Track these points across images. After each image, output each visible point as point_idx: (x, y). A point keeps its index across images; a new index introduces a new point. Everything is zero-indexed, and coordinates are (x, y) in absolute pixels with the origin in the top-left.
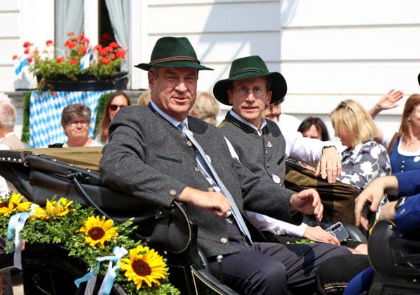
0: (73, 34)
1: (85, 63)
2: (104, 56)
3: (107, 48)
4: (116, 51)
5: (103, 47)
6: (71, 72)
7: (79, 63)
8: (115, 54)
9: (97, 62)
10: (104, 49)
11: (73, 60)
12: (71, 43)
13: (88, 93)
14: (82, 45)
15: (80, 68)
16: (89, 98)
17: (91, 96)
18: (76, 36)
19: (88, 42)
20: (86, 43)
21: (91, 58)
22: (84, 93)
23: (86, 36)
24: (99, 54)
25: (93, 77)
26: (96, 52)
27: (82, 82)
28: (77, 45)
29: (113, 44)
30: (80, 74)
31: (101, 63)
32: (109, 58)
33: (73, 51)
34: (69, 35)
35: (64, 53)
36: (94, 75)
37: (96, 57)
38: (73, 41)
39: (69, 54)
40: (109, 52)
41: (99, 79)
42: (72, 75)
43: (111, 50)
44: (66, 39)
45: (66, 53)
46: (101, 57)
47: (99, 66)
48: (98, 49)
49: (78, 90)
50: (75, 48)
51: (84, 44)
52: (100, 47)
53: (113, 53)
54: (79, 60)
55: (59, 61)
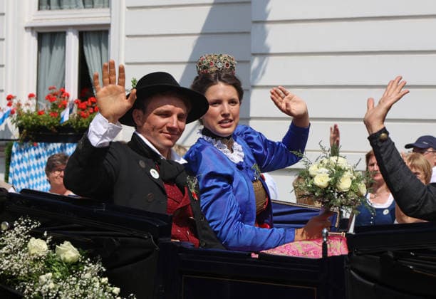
0: (54, 88)
1: (66, 116)
2: (83, 110)
3: (86, 102)
4: (94, 105)
5: (82, 102)
6: (51, 124)
7: (59, 116)
8: (94, 108)
9: (76, 115)
10: (84, 103)
11: (54, 113)
12: (52, 97)
13: (67, 144)
14: (62, 99)
15: (59, 121)
16: (68, 148)
17: (70, 147)
18: (58, 90)
19: (68, 96)
20: (66, 97)
21: (71, 111)
22: (63, 145)
23: (67, 91)
24: (78, 108)
25: (72, 130)
26: (76, 106)
27: (61, 134)
28: (57, 99)
29: (92, 99)
30: (60, 126)
31: (80, 116)
32: (88, 111)
33: (54, 104)
34: (50, 89)
35: (45, 106)
36: (72, 128)
37: (75, 111)
38: (54, 95)
39: (49, 107)
40: (87, 106)
41: (77, 131)
42: (52, 127)
43: (90, 104)
44: (47, 93)
45: (47, 106)
46: (80, 111)
47: (78, 119)
48: (77, 103)
49: (57, 141)
50: (55, 102)
51: (64, 98)
52: (79, 101)
53: (91, 107)
54: (60, 113)
55: (40, 114)
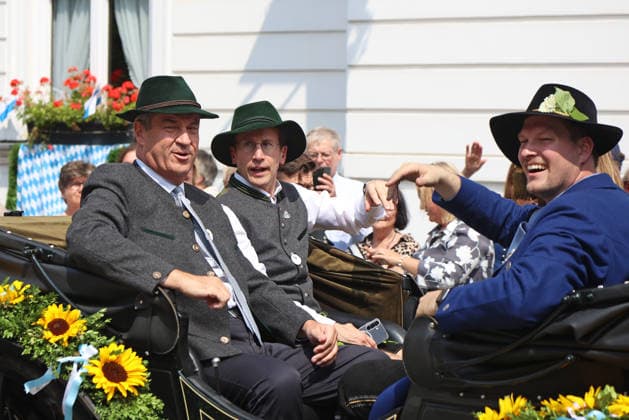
0: (75, 70)
1: (91, 108)
2: (116, 99)
3: (120, 89)
4: (130, 93)
5: (115, 88)
6: (72, 120)
7: (83, 108)
8: (130, 96)
9: (106, 107)
10: (116, 91)
11: (75, 104)
12: (72, 81)
13: (94, 147)
14: (86, 85)
15: (83, 115)
16: (95, 153)
17: (97, 150)
18: (80, 72)
19: (95, 80)
20: (92, 82)
21: (99, 101)
22: (89, 147)
23: (93, 73)
24: (109, 97)
25: (100, 127)
26: (105, 94)
27: (86, 133)
28: (80, 85)
29: (127, 84)
30: (84, 122)
31: (111, 108)
32: (122, 101)
33: (76, 92)
34: (70, 71)
35: (64, 94)
36: (101, 125)
37: (104, 101)
38: (76, 79)
39: (69, 96)
40: (122, 94)
41: (108, 129)
42: (73, 123)
43: (125, 91)
44: (66, 76)
45: (66, 94)
46: (111, 100)
47: (109, 113)
48: (108, 90)
49: (80, 143)
50: (77, 89)
51: (89, 82)
52: (110, 87)
53: (127, 95)
54: (83, 103)
55: (56, 105)
